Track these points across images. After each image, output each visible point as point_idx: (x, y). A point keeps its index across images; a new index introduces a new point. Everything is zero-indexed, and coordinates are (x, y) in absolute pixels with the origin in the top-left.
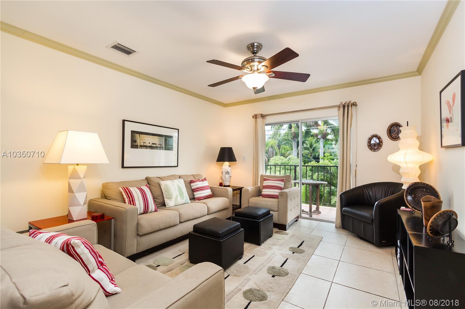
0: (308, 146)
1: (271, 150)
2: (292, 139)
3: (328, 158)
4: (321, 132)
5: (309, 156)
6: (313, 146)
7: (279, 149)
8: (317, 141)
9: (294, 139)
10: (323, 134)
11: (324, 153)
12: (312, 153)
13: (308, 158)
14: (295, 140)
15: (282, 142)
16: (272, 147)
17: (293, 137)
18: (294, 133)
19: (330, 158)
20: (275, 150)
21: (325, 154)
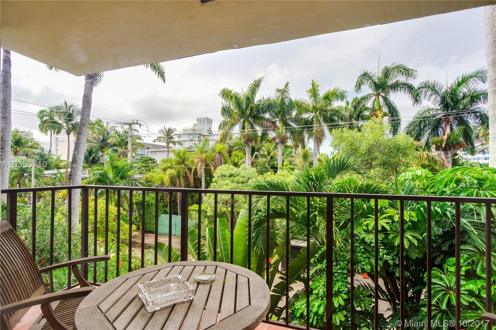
0: (266, 153)
1: (219, 157)
2: (244, 143)
3: (287, 167)
4: (279, 135)
5: (267, 165)
6: (270, 153)
7: (230, 156)
8: (275, 148)
9: (247, 144)
10: (282, 138)
11: (283, 161)
12: (270, 161)
13: (266, 168)
14: (249, 145)
15: (233, 147)
16: (220, 153)
17: (247, 141)
18: (248, 135)
19: (290, 167)
20: (224, 156)
21: (284, 163)
